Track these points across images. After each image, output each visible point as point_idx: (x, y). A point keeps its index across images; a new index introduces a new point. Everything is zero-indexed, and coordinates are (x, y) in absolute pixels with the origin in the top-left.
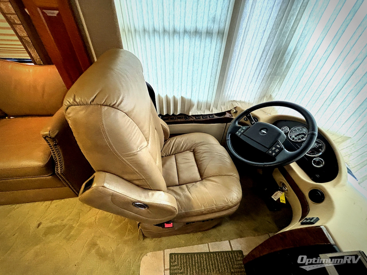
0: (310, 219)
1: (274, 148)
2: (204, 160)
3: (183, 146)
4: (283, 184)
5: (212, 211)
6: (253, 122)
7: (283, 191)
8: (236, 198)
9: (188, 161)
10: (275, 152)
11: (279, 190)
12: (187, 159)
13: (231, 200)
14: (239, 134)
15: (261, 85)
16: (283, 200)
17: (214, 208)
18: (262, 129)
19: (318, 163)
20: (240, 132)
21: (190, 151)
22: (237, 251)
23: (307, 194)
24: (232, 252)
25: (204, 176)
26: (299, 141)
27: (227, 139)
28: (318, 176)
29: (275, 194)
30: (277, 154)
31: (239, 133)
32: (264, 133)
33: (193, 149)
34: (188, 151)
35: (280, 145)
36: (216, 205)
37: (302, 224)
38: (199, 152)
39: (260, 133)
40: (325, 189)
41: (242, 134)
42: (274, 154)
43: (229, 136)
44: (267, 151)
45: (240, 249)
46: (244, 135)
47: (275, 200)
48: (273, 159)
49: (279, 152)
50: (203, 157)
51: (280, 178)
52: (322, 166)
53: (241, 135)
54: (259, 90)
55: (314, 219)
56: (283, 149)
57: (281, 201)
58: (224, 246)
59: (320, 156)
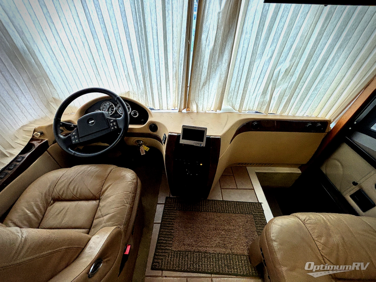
0: (163, 138)
1: (111, 124)
2: (78, 189)
3: (34, 213)
4: (138, 141)
5: (134, 198)
6: (72, 125)
7: (141, 145)
8: (132, 174)
9: (64, 211)
10: (115, 125)
11: (140, 147)
12: (60, 212)
13: (132, 179)
14: (77, 141)
15: (33, 95)
16: (147, 149)
17: (131, 195)
18: (88, 122)
19: (135, 114)
20: (75, 139)
21: (51, 205)
22: (166, 201)
23: (150, 132)
24: (165, 204)
25: (97, 195)
26: (114, 112)
27: (72, 154)
28: (143, 120)
29: (141, 151)
30: (117, 125)
31: (75, 141)
32: (93, 123)
33: (51, 199)
34: (49, 208)
35: (112, 120)
36: (130, 193)
37: (164, 143)
38: (64, 191)
39: (91, 125)
40: (152, 121)
41: (79, 138)
42: (116, 127)
43: (70, 151)
44: (111, 130)
45: (165, 198)
46: (81, 138)
47: (145, 154)
48: (119, 130)
49: (117, 123)
50: (74, 189)
51: (133, 140)
52: (138, 114)
53: (79, 140)
54: (36, 100)
55: (164, 136)
56: (116, 120)
57: (147, 150)
58: (160, 209)
59: (132, 110)
